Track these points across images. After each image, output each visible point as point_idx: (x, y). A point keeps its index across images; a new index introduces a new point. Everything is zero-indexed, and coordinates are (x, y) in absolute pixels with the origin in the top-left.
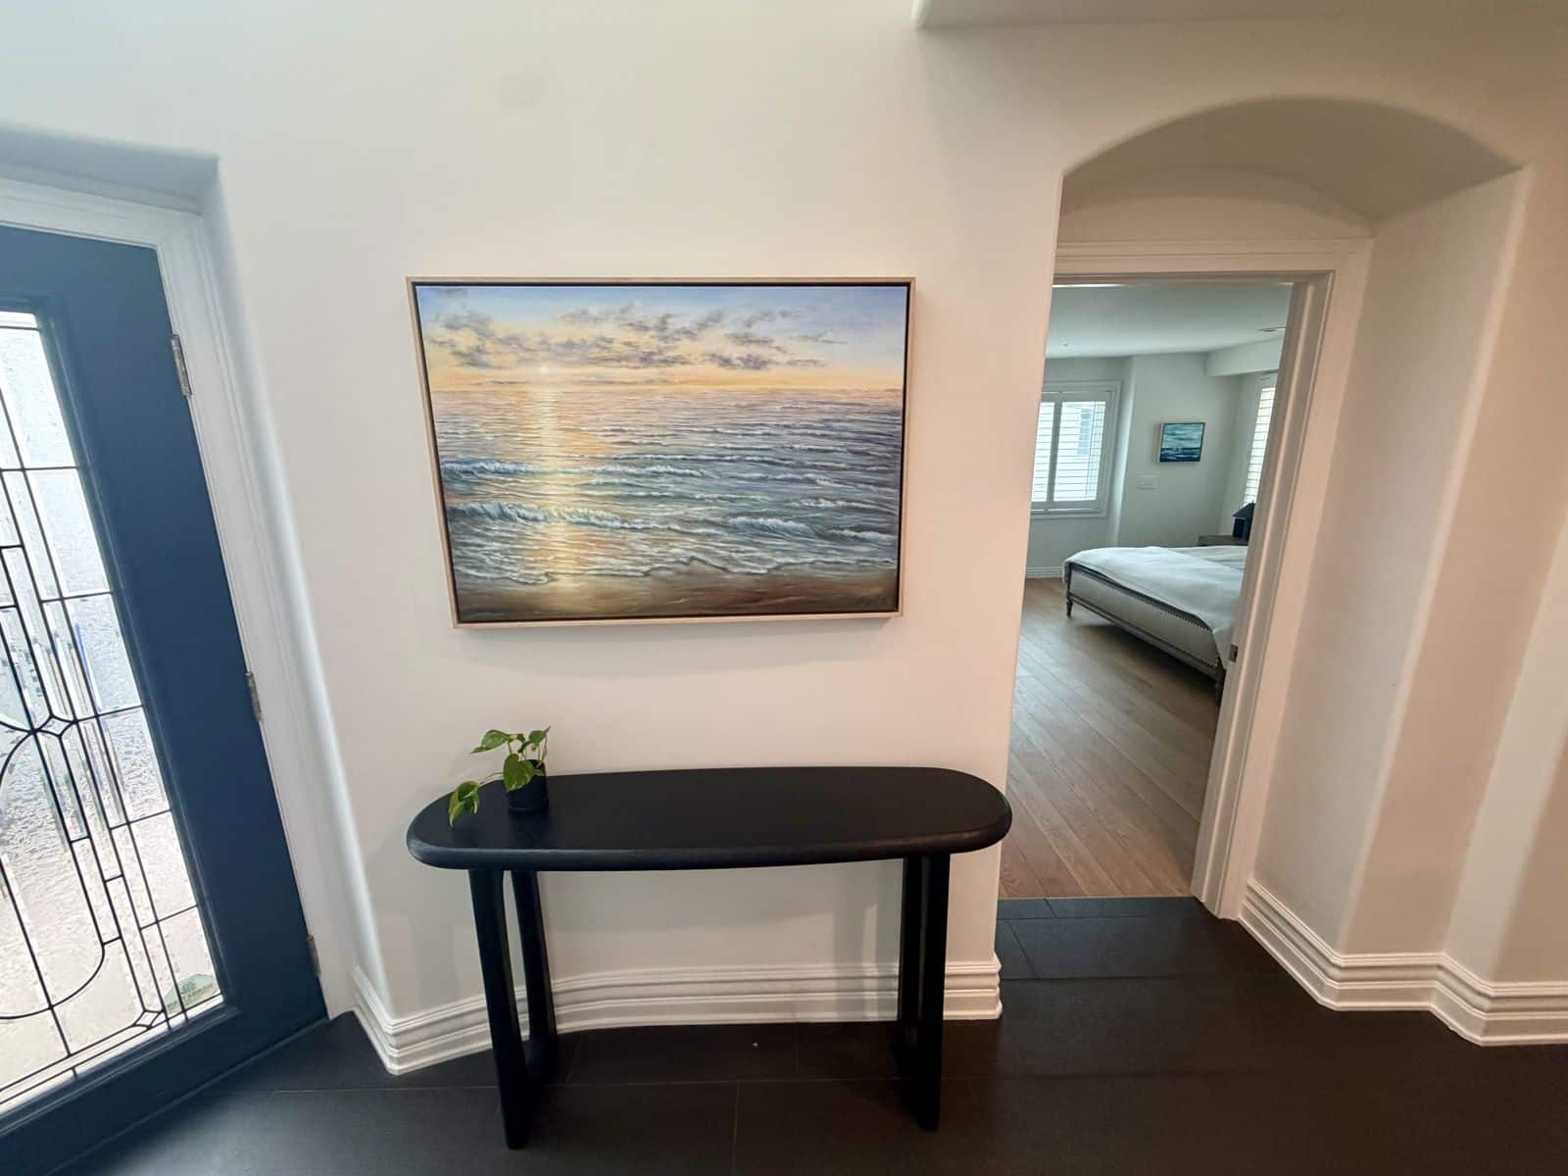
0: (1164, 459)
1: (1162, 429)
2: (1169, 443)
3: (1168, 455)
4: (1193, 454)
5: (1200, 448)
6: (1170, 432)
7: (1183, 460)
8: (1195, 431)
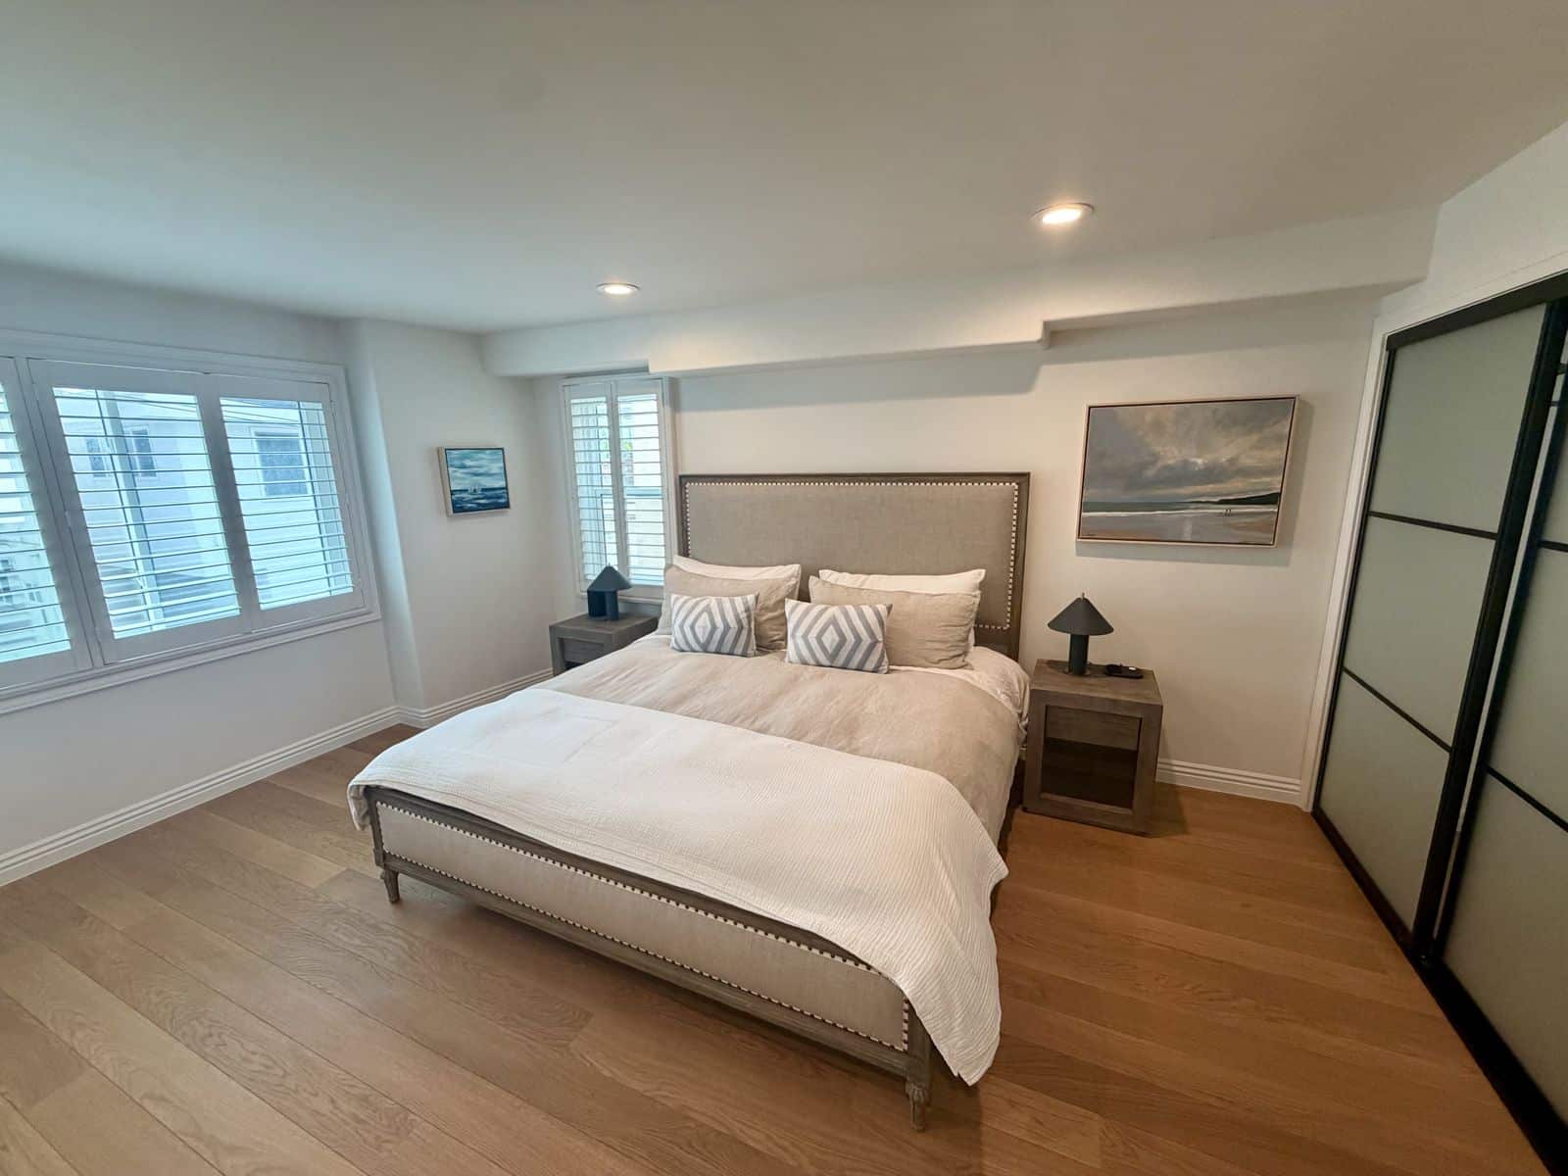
0: (459, 508)
1: (444, 457)
2: (460, 481)
3: (461, 499)
4: (500, 497)
5: (506, 488)
6: (457, 463)
7: (484, 507)
8: (493, 461)
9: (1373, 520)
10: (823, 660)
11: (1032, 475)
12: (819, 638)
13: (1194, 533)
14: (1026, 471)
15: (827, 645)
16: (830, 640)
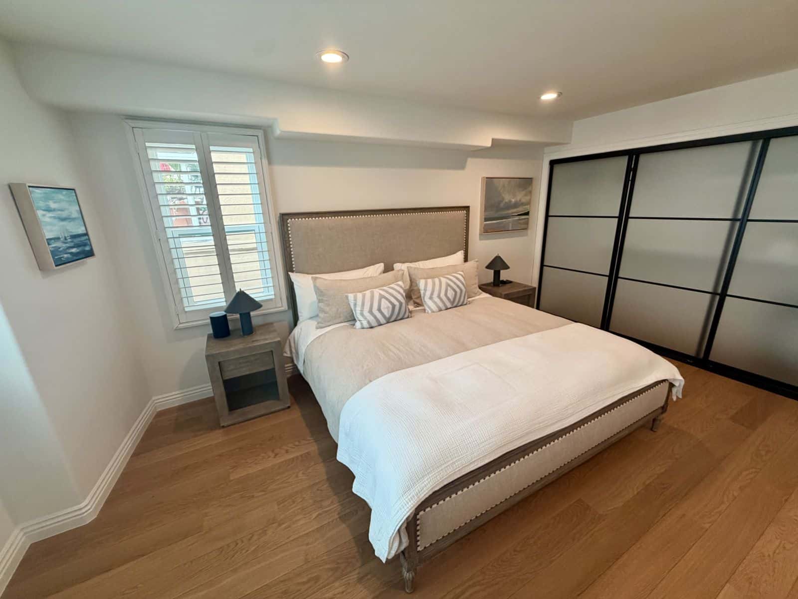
9: (550, 219)
10: (449, 305)
11: (470, 208)
12: (446, 295)
13: (512, 227)
14: (468, 205)
15: (450, 297)
16: (451, 294)
